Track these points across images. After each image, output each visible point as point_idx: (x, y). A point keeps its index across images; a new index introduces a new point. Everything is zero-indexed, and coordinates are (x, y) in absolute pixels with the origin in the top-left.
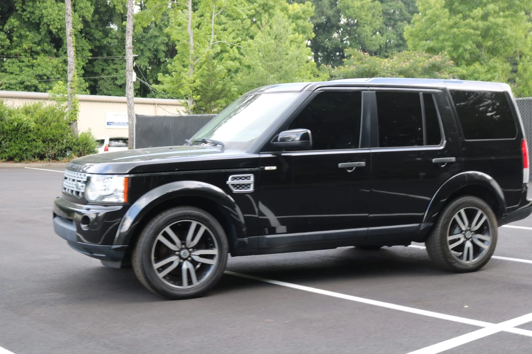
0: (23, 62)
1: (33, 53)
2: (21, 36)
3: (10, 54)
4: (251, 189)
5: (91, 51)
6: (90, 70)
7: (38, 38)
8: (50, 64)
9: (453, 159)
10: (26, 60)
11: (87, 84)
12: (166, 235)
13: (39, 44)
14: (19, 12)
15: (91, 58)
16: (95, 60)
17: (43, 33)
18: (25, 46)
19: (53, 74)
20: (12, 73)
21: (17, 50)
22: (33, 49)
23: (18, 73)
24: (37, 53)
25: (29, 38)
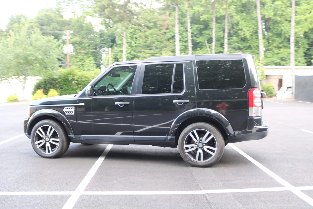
0: (274, 52)
1: (279, 48)
2: (273, 41)
3: (269, 49)
4: (73, 114)
5: (308, 44)
6: (309, 53)
7: (281, 40)
8: (286, 52)
9: (188, 101)
10: (275, 51)
11: (305, 61)
12: (39, 131)
13: (281, 43)
14: (272, 30)
15: (308, 48)
16: (310, 49)
17: (283, 38)
18: (275, 45)
19: (287, 57)
20: (269, 57)
21: (271, 47)
22: (279, 46)
23: (271, 57)
24: (281, 48)
25: (277, 41)
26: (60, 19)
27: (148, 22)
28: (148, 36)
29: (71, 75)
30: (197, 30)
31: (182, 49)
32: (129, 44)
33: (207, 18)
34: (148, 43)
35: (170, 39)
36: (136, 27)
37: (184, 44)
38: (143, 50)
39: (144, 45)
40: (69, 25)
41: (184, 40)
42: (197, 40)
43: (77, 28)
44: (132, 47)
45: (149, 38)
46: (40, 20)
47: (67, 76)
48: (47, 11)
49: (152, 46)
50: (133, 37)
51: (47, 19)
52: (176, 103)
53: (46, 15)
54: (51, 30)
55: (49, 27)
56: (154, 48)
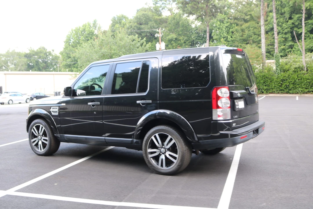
4: (57, 114)
9: (150, 101)
12: (34, 129)
26: (157, 17)
27: (244, 15)
28: (244, 29)
30: (298, 20)
31: (282, 41)
32: (225, 39)
33: (309, 6)
34: (245, 36)
35: (269, 31)
36: (232, 21)
37: (284, 36)
38: (240, 44)
39: (240, 40)
40: (166, 22)
41: (284, 32)
42: (299, 31)
43: (174, 26)
44: (229, 42)
45: (246, 32)
46: (138, 20)
48: (145, 10)
49: (250, 40)
50: (229, 31)
51: (145, 18)
52: (139, 104)
53: (143, 14)
54: (149, 29)
55: (147, 26)
56: (251, 41)
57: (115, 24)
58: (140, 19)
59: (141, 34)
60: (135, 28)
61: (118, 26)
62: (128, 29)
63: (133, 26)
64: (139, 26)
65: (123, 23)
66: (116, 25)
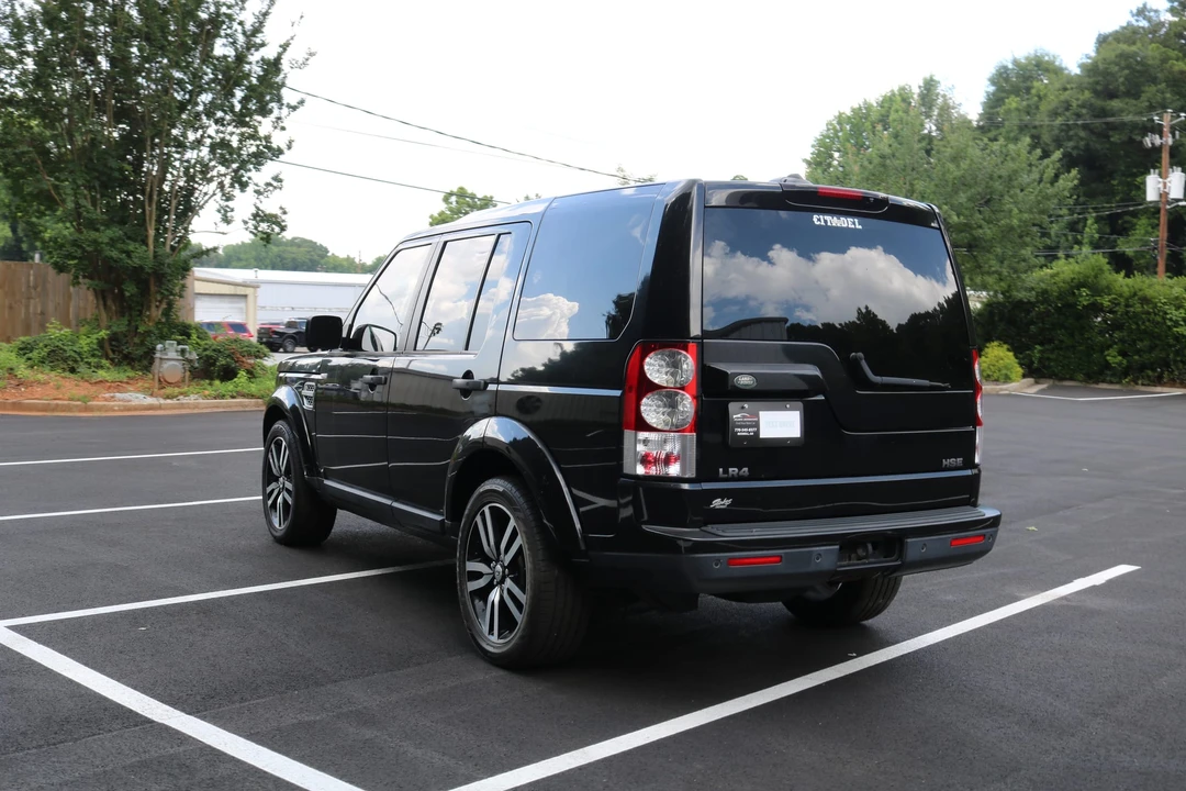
4: (312, 406)
9: (480, 383)
12: (272, 453)
29: (1084, 292)
46: (1100, 78)
47: (1074, 293)
51: (1127, 72)
53: (1122, 56)
55: (1134, 102)
57: (1004, 95)
58: (1106, 73)
59: (1108, 137)
60: (1084, 111)
61: (1014, 105)
62: (1054, 114)
63: (1074, 104)
64: (1099, 103)
65: (1039, 90)
66: (1007, 100)
